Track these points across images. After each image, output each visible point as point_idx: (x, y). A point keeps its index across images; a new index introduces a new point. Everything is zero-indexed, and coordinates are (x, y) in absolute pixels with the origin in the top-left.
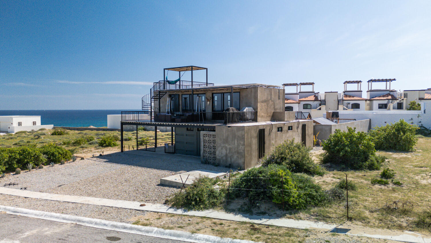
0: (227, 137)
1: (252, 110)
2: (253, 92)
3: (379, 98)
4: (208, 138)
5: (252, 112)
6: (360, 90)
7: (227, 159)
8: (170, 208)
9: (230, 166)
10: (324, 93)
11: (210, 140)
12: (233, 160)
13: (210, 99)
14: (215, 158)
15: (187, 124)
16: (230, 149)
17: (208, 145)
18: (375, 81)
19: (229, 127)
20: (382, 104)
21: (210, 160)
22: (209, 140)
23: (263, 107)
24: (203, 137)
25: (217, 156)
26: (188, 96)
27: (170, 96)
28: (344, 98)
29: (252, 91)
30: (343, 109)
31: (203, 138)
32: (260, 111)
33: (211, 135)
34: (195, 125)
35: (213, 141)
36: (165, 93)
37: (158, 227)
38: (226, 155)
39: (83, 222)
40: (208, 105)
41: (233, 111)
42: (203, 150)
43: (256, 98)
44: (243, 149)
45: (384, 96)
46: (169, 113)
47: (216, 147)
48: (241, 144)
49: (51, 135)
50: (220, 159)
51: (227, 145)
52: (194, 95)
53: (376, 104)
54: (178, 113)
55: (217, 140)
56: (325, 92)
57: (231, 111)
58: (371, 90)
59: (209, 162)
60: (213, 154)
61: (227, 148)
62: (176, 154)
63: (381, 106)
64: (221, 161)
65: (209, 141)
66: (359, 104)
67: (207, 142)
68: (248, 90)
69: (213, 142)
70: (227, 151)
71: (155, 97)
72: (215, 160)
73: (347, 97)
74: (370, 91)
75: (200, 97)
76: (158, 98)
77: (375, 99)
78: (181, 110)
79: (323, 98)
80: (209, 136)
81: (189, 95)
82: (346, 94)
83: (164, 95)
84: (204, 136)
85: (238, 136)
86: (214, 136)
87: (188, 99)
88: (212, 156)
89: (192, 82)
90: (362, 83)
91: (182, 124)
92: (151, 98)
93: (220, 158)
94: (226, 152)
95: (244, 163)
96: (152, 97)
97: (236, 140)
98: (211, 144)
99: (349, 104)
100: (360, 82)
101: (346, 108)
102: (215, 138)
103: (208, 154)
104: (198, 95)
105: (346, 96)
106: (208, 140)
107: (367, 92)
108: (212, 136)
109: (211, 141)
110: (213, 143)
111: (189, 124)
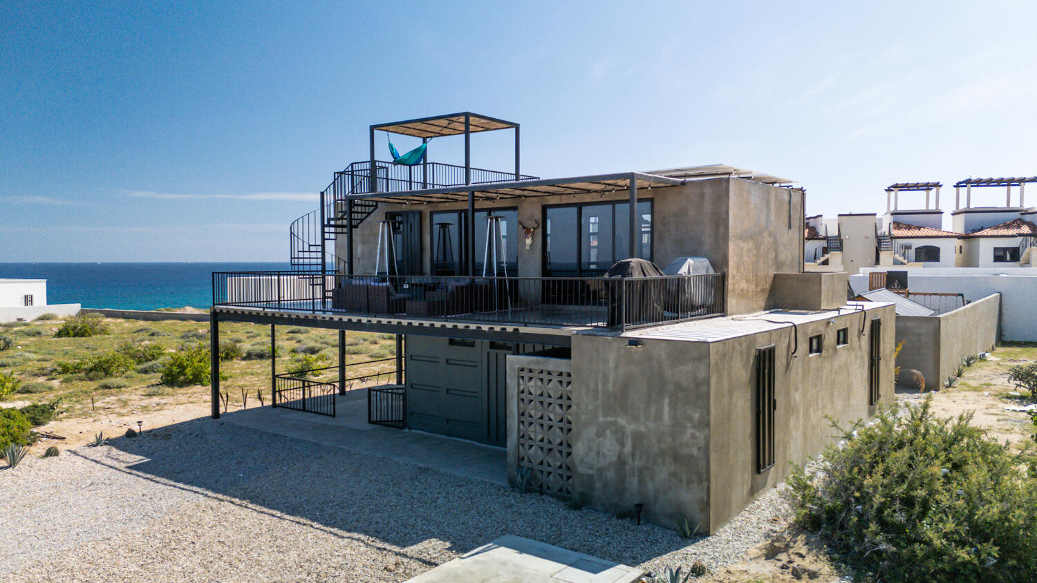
0: (625, 387)
1: (707, 270)
2: (707, 198)
3: (995, 232)
4: (539, 383)
5: (706, 277)
6: (937, 209)
7: (622, 479)
9: (639, 512)
10: (836, 217)
11: (545, 394)
12: (650, 486)
13: (535, 229)
14: (569, 469)
15: (449, 325)
16: (638, 438)
17: (539, 415)
18: (979, 183)
19: (634, 342)
20: (1005, 249)
21: (545, 474)
22: (542, 395)
23: (745, 258)
24: (515, 378)
25: (577, 462)
26: (452, 219)
27: (391, 217)
28: (895, 233)
29: (702, 196)
30: (892, 263)
31: (519, 384)
32: (735, 272)
33: (549, 373)
34: (485, 328)
35: (561, 397)
36: (372, 209)
38: (621, 462)
40: (528, 248)
41: (645, 275)
42: (515, 431)
43: (721, 222)
44: (702, 442)
45: (1007, 226)
46: (384, 280)
47: (573, 426)
48: (690, 419)
49: (54, 337)
50: (591, 476)
51: (622, 421)
52: (476, 214)
53: (986, 248)
54: (416, 280)
55: (580, 394)
56: (840, 215)
57: (637, 276)
58: (968, 210)
59: (541, 486)
60: (561, 452)
61: (623, 433)
62: (410, 429)
63: (1001, 254)
64: (598, 485)
65: (541, 399)
66: (939, 248)
67: (536, 403)
68: (688, 190)
69: (560, 402)
70: (623, 445)
71: (339, 223)
72: (569, 478)
73: (901, 228)
74: (966, 212)
75: (497, 220)
76: (345, 226)
77: (984, 233)
78: (427, 266)
79: (833, 232)
80: (541, 376)
81: (455, 216)
82: (901, 219)
83: (369, 214)
84: (522, 374)
85: (678, 386)
86: (565, 379)
87: (454, 229)
88: (555, 460)
89: (467, 168)
90: (941, 189)
91: (433, 325)
92: (323, 226)
93: (591, 472)
94: (618, 447)
95: (706, 505)
96: (326, 223)
97: (667, 401)
98: (554, 411)
99: (908, 247)
100: (937, 185)
101: (901, 259)
102: (569, 388)
103: (540, 452)
104: (490, 214)
105: (897, 225)
106: (539, 392)
107: (952, 214)
108: (555, 379)
109: (550, 396)
110: (561, 406)
111: (461, 326)
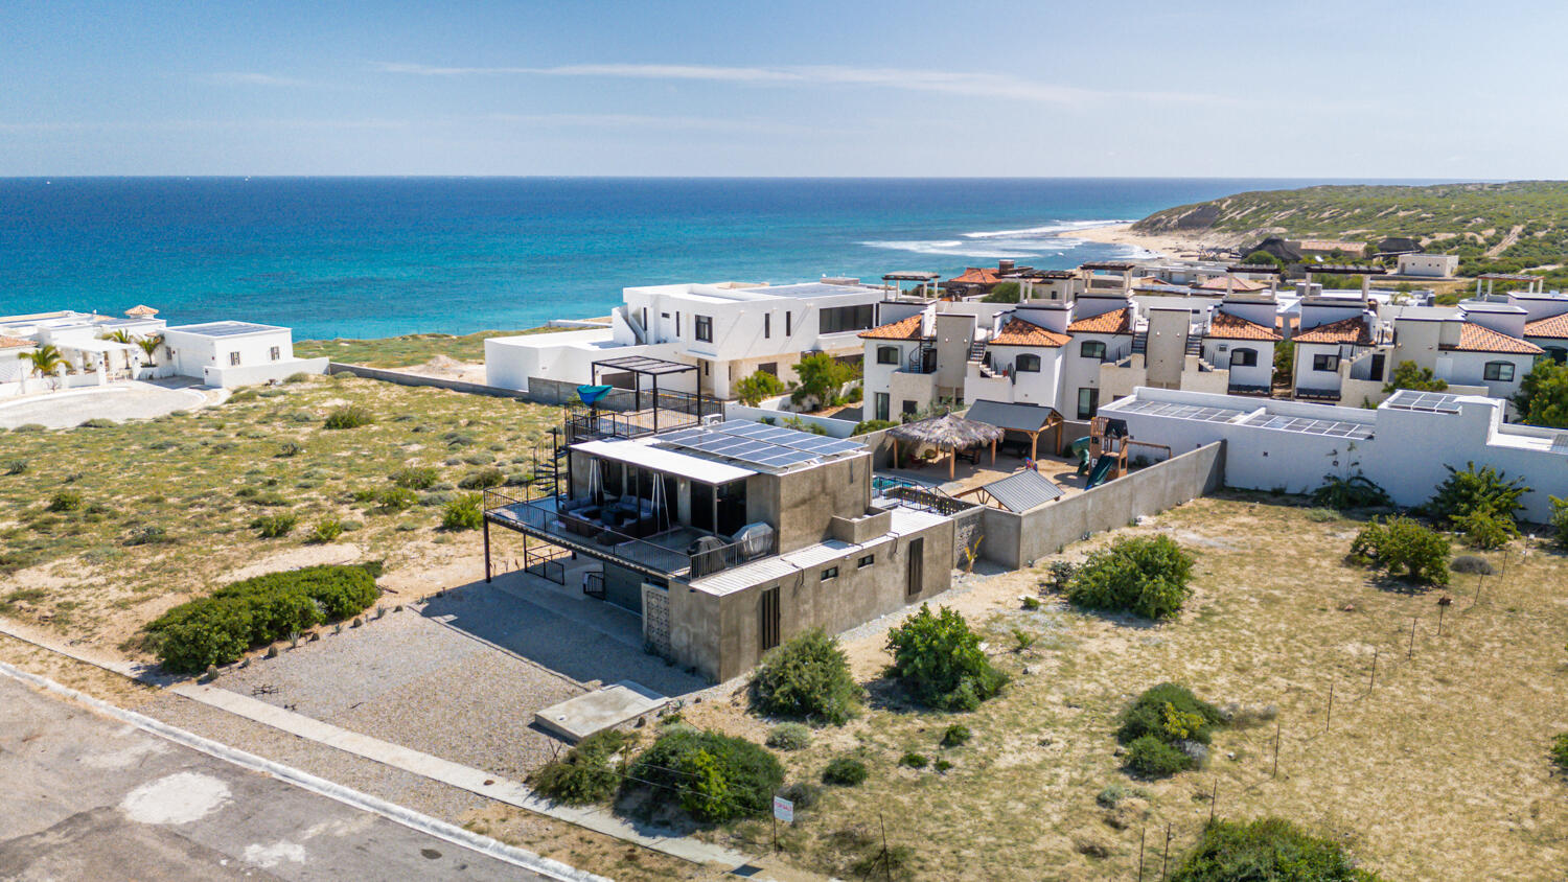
0: (690, 610)
2: (771, 485)
4: (656, 599)
5: (764, 535)
7: (689, 653)
8: (532, 794)
9: (695, 671)
11: (659, 606)
12: (700, 658)
14: (668, 646)
15: (616, 559)
16: (695, 635)
17: (655, 614)
19: (693, 590)
20: (1327, 357)
21: (659, 647)
23: (799, 517)
24: (645, 595)
25: (672, 643)
29: (769, 483)
31: (647, 598)
32: (787, 528)
33: (660, 596)
35: (665, 609)
37: (497, 839)
38: (689, 647)
39: (392, 813)
41: (710, 549)
42: (646, 623)
43: (777, 499)
44: (718, 641)
47: (670, 625)
48: (713, 630)
49: (325, 428)
50: (677, 651)
51: (689, 626)
55: (673, 609)
57: (702, 551)
59: (658, 652)
60: (665, 636)
61: (689, 632)
63: (1321, 361)
64: (679, 656)
65: (657, 608)
66: (1256, 352)
67: (655, 610)
68: (762, 477)
72: (670, 650)
80: (657, 596)
84: (648, 593)
85: (710, 614)
86: (667, 600)
88: (663, 640)
94: (687, 639)
97: (705, 620)
98: (662, 616)
101: (1207, 365)
102: (668, 605)
103: (656, 634)
106: (656, 604)
108: (663, 599)
109: (661, 608)
110: (665, 614)
111: (621, 561)
